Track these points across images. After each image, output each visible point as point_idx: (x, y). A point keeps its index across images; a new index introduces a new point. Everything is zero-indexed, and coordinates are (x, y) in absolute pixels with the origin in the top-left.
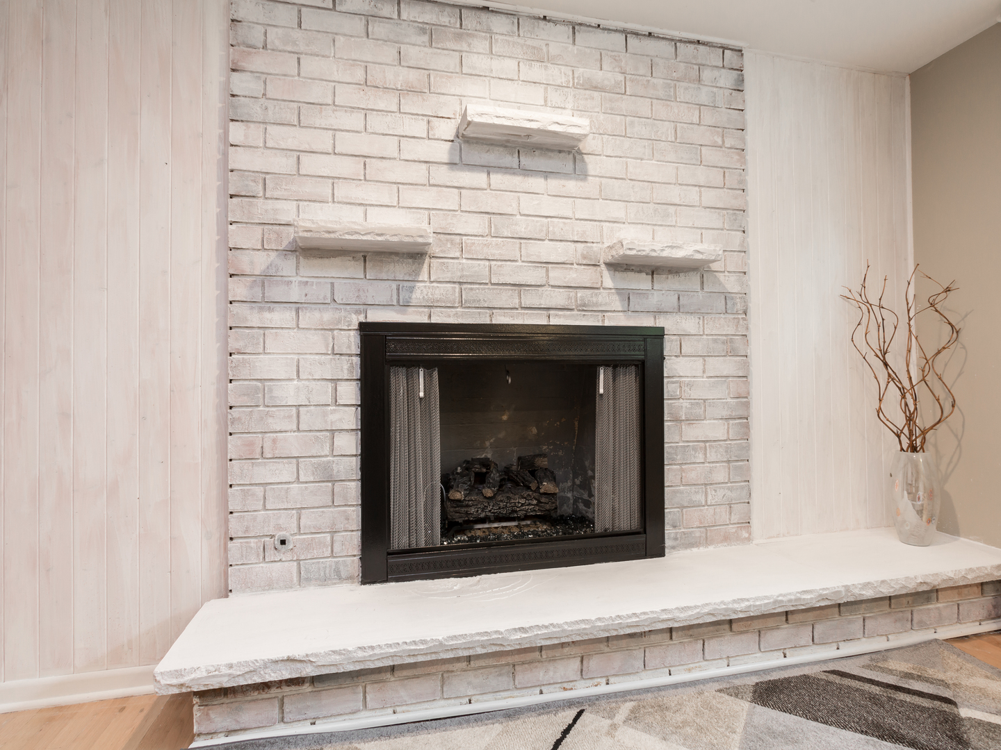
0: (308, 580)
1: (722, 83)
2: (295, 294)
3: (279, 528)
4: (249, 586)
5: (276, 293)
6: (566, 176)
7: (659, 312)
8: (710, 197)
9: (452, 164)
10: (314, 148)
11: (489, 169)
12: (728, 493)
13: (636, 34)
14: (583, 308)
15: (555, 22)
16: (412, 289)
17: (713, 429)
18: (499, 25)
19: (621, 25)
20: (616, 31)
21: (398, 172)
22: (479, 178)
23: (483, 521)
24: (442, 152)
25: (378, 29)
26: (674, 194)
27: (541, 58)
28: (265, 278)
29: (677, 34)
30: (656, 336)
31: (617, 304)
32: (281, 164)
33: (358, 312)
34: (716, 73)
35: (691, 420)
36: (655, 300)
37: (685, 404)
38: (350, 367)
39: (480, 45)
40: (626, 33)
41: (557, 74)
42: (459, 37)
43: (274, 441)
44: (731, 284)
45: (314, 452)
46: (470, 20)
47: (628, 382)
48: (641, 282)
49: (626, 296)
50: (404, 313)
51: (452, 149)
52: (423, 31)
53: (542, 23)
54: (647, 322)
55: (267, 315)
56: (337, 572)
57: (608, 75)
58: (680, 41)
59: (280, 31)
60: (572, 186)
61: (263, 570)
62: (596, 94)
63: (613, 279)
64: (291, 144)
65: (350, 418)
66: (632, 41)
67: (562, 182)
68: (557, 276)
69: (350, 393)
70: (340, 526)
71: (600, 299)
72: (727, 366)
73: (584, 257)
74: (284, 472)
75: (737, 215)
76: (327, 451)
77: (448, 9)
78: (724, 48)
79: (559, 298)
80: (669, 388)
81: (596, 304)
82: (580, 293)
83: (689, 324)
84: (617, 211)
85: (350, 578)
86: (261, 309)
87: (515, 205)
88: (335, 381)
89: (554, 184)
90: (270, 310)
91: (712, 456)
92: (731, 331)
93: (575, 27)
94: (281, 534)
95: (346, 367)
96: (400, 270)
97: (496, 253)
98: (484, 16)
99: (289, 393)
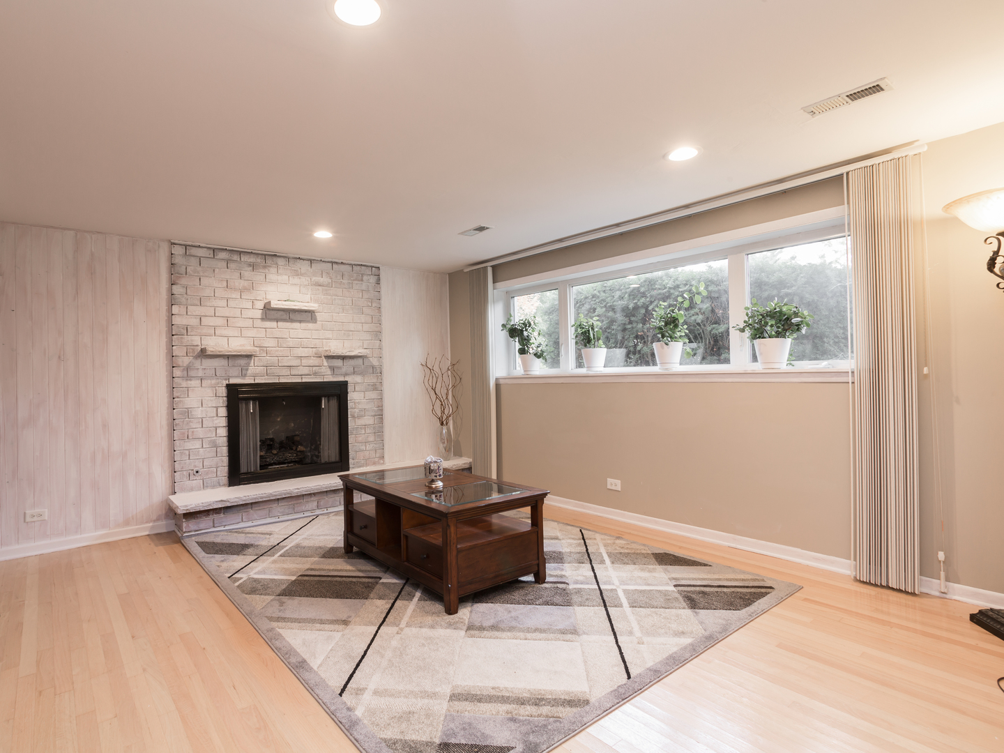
0: (207, 487)
1: (371, 281)
2: (200, 374)
3: (195, 467)
4: (183, 490)
5: (192, 373)
6: (308, 322)
7: (346, 375)
8: (366, 327)
9: (262, 319)
10: (207, 314)
11: (277, 320)
12: (375, 445)
13: (336, 263)
14: (315, 374)
15: (304, 260)
16: (247, 370)
17: (368, 420)
18: (281, 262)
19: (330, 260)
20: (328, 262)
21: (241, 323)
22: (274, 324)
23: (271, 465)
24: (258, 314)
25: (232, 265)
26: (352, 327)
27: (297, 274)
28: (187, 369)
29: (353, 263)
30: (345, 384)
31: (329, 372)
32: (195, 322)
33: (226, 380)
34: (369, 277)
35: (360, 417)
36: (344, 370)
37: (357, 410)
38: (222, 401)
39: (273, 270)
40: (332, 263)
41: (304, 280)
42: (265, 267)
43: (193, 432)
44: (375, 362)
45: (209, 436)
46: (269, 261)
47: (334, 403)
48: (338, 363)
49: (332, 369)
50: (244, 379)
51: (262, 313)
52: (250, 265)
53: (298, 260)
54: (341, 379)
55: (189, 382)
56: (219, 483)
57: (325, 280)
58: (354, 265)
59: (192, 268)
60: (310, 325)
61: (188, 483)
62: (320, 288)
63: (327, 362)
64: (197, 313)
65: (223, 422)
66: (335, 266)
67: (307, 324)
68: (305, 362)
69: (223, 412)
70: (220, 465)
71: (322, 370)
72: (373, 395)
73: (316, 354)
74: (197, 444)
75: (377, 334)
76: (214, 435)
77: (260, 256)
78: (372, 267)
79: (305, 371)
80: (350, 405)
81: (321, 373)
82: (314, 368)
83: (358, 379)
84: (328, 334)
85: (224, 485)
86: (187, 380)
87: (288, 334)
88: (217, 408)
89: (303, 325)
90: (190, 380)
91: (368, 431)
92: (375, 380)
93: (311, 261)
94: (195, 469)
95: (221, 401)
96: (242, 362)
97: (281, 354)
98: (275, 259)
99: (198, 413)
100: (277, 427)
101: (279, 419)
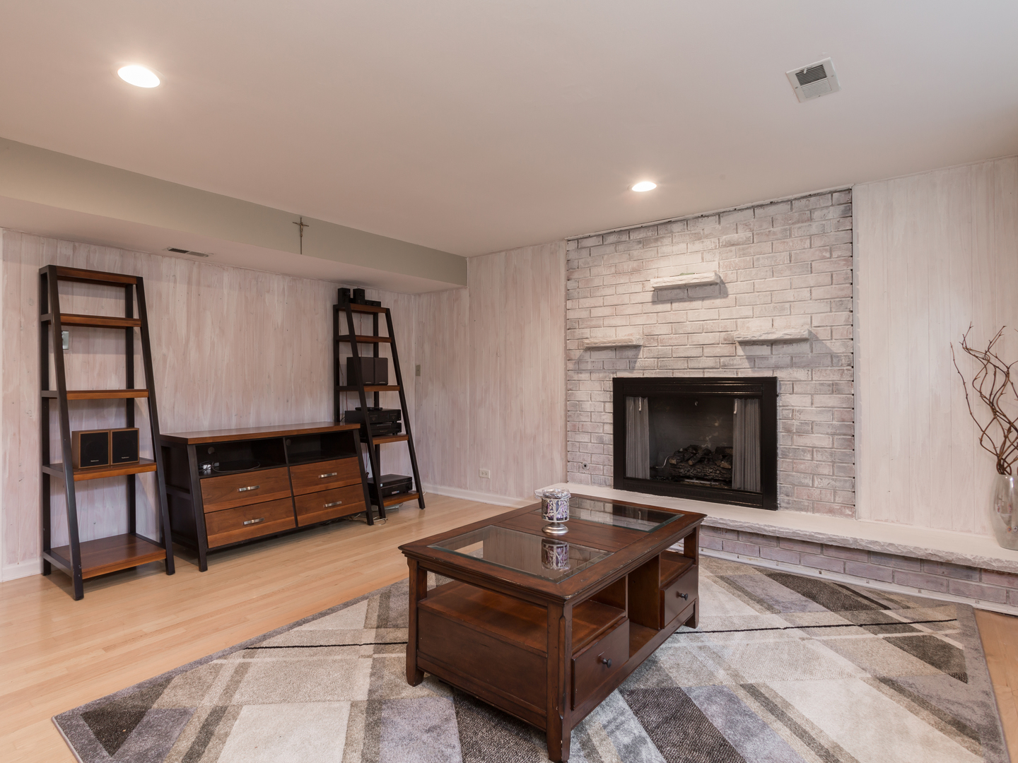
0: (594, 483)
1: (830, 216)
2: (589, 367)
3: (584, 460)
4: (574, 481)
5: (583, 366)
6: (715, 297)
7: (777, 367)
8: (818, 293)
9: (654, 302)
10: (596, 305)
11: (671, 301)
12: (833, 482)
13: (761, 206)
14: (724, 366)
15: (708, 216)
16: (635, 362)
17: (820, 440)
18: (676, 228)
19: (750, 205)
20: (747, 208)
21: (629, 310)
22: (667, 306)
23: (689, 477)
24: (648, 297)
25: (621, 247)
26: (790, 295)
27: (698, 237)
28: (579, 361)
29: (790, 197)
30: (775, 379)
31: (746, 364)
32: (584, 314)
33: (613, 373)
34: (825, 211)
35: (800, 433)
36: (773, 361)
37: (796, 423)
38: (609, 397)
39: (667, 241)
40: (753, 207)
41: (709, 243)
42: (656, 240)
43: (582, 425)
44: (837, 347)
45: (596, 431)
46: (662, 231)
47: (753, 409)
48: (765, 350)
49: (751, 359)
50: (632, 373)
51: (653, 295)
52: (640, 242)
53: (700, 219)
54: (767, 374)
55: (580, 375)
56: (605, 482)
57: (743, 235)
58: (795, 199)
59: (583, 260)
60: (718, 302)
61: (578, 475)
62: (733, 248)
63: (744, 350)
64: (587, 305)
65: (609, 418)
66: (758, 211)
67: (712, 301)
68: (708, 351)
69: (610, 407)
70: (606, 463)
71: (735, 362)
72: (833, 401)
73: (725, 340)
74: (585, 438)
75: (847, 301)
76: (601, 431)
77: (651, 228)
78: (832, 193)
79: (710, 362)
80: (781, 413)
81: (733, 365)
82: (722, 359)
83: (800, 374)
84: (747, 311)
85: (610, 486)
86: (578, 373)
87: (685, 317)
88: (604, 402)
89: (707, 303)
90: (581, 373)
91: (818, 456)
92: (836, 377)
93: (719, 215)
94: (584, 462)
95: (608, 396)
96: (630, 353)
97: (675, 342)
98: (669, 226)
99: (588, 406)
100: (716, 434)
101: (716, 424)
